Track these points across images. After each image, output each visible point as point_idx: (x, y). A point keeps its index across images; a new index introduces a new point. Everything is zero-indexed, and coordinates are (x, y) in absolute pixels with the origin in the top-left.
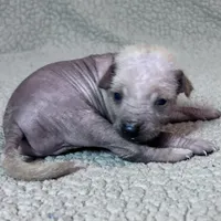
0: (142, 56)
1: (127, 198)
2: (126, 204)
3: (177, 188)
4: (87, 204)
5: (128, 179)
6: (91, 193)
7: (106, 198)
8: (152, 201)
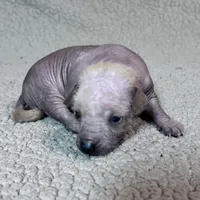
0: (98, 76)
1: (58, 185)
2: (57, 191)
3: (103, 174)
4: (22, 192)
5: (58, 165)
6: (25, 181)
7: (39, 185)
8: (81, 188)
